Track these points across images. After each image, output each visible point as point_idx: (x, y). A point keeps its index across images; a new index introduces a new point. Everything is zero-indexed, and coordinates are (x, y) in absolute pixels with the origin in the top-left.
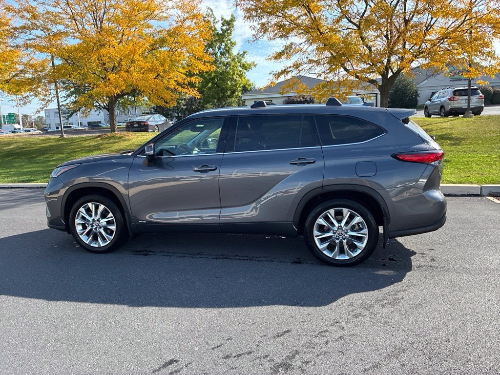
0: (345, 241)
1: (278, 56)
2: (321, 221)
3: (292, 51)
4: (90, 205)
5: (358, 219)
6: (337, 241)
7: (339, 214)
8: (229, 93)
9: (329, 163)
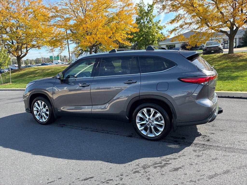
0: (152, 127)
1: (172, 22)
2: (139, 115)
3: (180, 18)
4: (39, 101)
5: (159, 115)
6: (148, 126)
7: (149, 112)
8: (151, 42)
9: (144, 83)
